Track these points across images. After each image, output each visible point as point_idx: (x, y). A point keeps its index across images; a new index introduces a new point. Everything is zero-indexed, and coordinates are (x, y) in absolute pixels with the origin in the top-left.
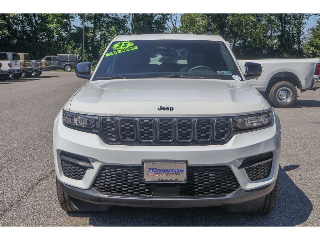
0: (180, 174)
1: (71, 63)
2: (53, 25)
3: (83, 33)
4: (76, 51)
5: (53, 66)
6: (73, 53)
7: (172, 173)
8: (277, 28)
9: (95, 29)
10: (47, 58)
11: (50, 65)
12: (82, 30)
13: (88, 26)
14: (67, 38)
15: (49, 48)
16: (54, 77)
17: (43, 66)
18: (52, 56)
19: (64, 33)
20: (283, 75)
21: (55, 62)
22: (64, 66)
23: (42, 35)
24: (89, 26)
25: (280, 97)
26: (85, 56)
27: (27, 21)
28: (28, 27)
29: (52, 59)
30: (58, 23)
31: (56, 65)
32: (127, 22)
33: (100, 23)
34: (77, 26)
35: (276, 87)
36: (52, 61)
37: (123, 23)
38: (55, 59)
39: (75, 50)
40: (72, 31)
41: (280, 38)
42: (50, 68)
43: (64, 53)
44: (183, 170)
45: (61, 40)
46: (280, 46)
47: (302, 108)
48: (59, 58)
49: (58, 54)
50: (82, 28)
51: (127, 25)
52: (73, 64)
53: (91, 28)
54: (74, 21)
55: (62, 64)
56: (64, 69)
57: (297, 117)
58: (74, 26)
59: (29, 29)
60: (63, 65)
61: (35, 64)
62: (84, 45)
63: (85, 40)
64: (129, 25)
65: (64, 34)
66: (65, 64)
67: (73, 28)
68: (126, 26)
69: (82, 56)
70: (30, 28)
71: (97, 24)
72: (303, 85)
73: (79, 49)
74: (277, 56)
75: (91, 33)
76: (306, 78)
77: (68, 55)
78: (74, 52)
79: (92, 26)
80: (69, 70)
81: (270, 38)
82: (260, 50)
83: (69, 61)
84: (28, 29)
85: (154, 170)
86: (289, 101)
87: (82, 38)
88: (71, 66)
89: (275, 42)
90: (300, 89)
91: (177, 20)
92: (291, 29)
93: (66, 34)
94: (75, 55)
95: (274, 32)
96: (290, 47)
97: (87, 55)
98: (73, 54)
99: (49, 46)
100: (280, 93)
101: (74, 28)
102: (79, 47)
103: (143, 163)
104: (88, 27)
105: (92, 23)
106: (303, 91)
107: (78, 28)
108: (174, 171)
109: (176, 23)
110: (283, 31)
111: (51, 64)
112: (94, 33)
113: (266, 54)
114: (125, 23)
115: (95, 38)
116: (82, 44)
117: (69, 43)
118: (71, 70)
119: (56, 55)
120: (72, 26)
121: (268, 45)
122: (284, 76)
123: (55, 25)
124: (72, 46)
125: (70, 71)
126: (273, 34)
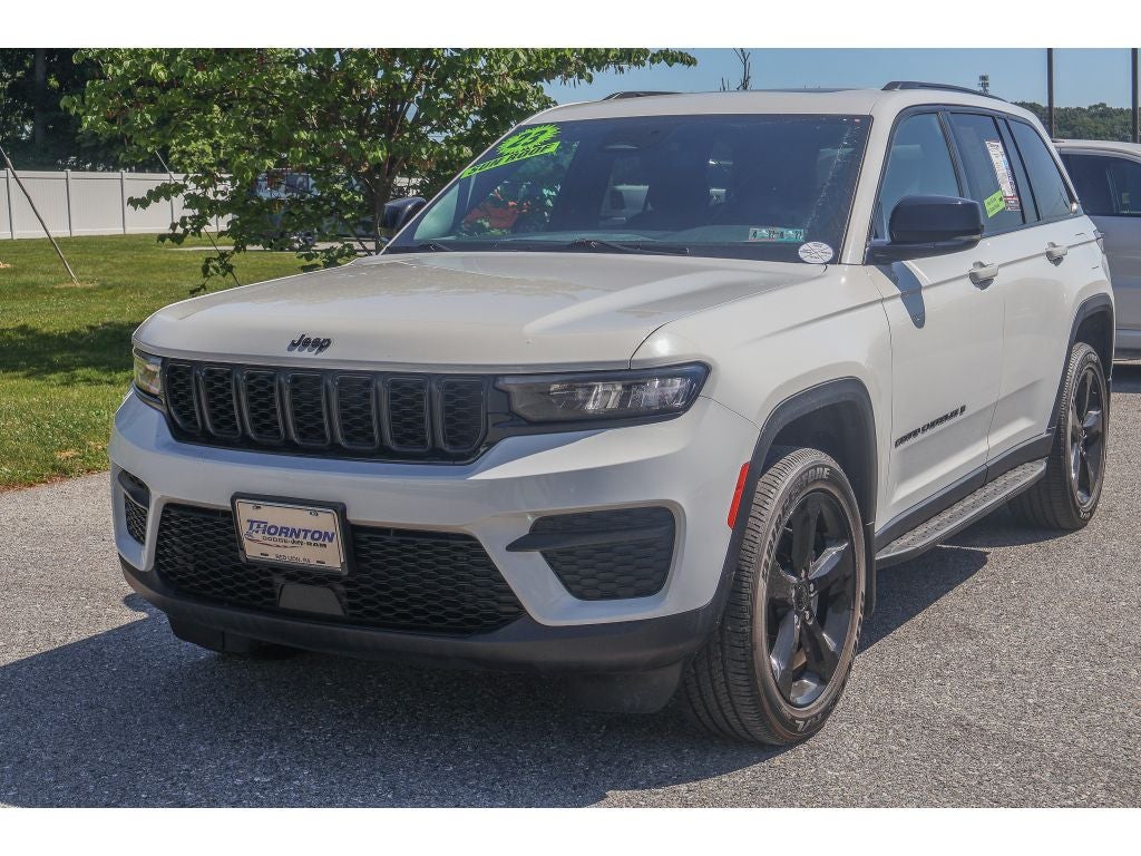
0: (325, 546)
7: (305, 541)
44: (333, 535)
85: (262, 525)
103: (233, 501)
108: (309, 535)
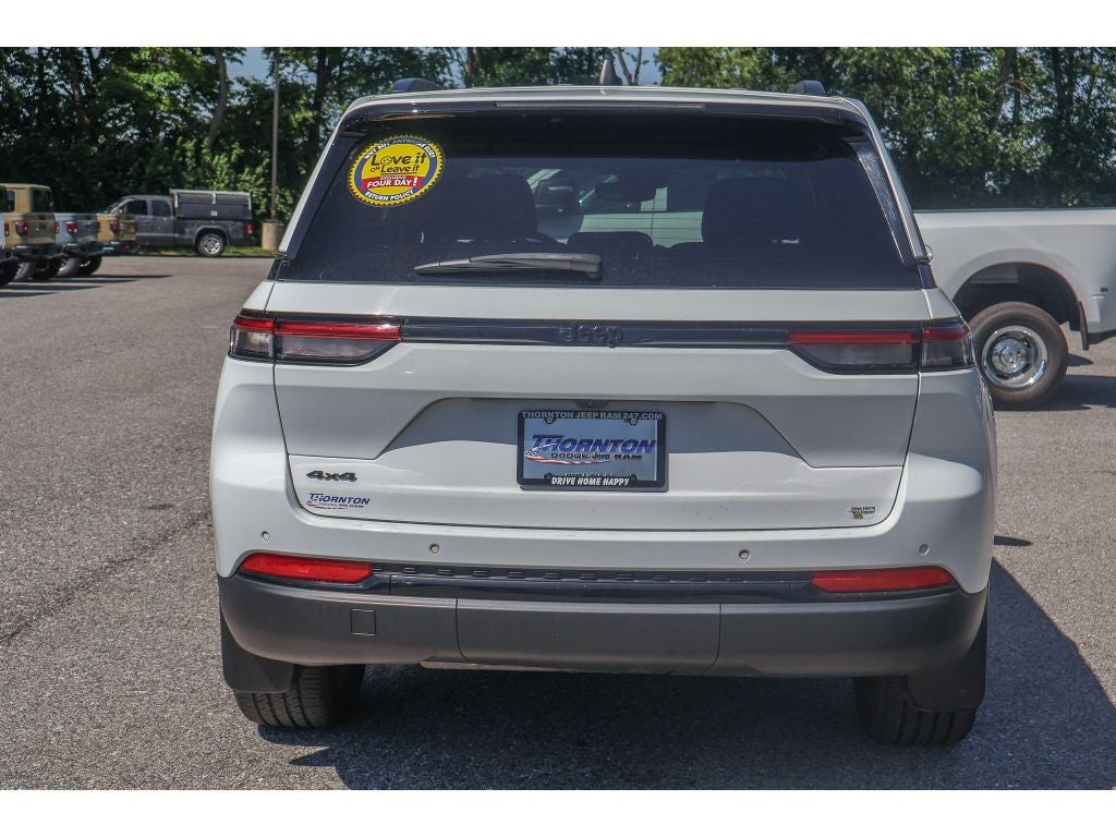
1: (224, 225)
2: (158, 76)
3: (272, 107)
4: (244, 177)
5: (154, 234)
6: (233, 186)
8: (1040, 90)
9: (321, 92)
10: (130, 203)
11: (133, 230)
12: (269, 95)
13: (295, 79)
14: (212, 128)
15: (141, 166)
16: (143, 280)
17: (106, 235)
18: (149, 199)
19: (201, 108)
20: (1012, 277)
21: (159, 218)
22: (194, 238)
23: (117, 116)
24: (300, 82)
25: (999, 366)
26: (283, 196)
27: (59, 61)
28: (62, 82)
29: (149, 208)
30: (177, 69)
31: (167, 230)
32: (446, 64)
33: (342, 69)
34: (252, 82)
35: (979, 323)
36: (151, 217)
37: (433, 68)
38: (161, 210)
39: (242, 172)
40: (235, 102)
41: (1051, 129)
42: (131, 244)
43: (197, 185)
45: (187, 136)
46: (1049, 163)
47: (1088, 412)
48: (176, 205)
49: (172, 191)
50: (272, 87)
51: (448, 77)
52: (230, 229)
53: (306, 88)
54: (241, 62)
55: (187, 230)
56: (194, 249)
57: (1057, 449)
58: (240, 80)
59: (66, 89)
60: (190, 233)
61: (69, 226)
62: (278, 157)
63: (279, 134)
64: (455, 79)
65: (204, 113)
66: (201, 228)
67: (236, 87)
68: (445, 80)
69: (270, 199)
70: (69, 87)
71: (329, 74)
72: (1093, 315)
73: (259, 170)
74: (1037, 201)
75: (308, 106)
76: (1103, 290)
77: (214, 193)
78: (237, 180)
79: (312, 79)
80: (215, 251)
81: (1012, 127)
82: (973, 177)
83: (214, 218)
84: (62, 91)
86: (1031, 381)
87: (271, 127)
88: (222, 234)
89: (1030, 148)
90: (1079, 333)
91: (643, 59)
92: (1095, 92)
93: (212, 111)
94: (242, 193)
95: (1027, 106)
96: (1090, 164)
97: (287, 193)
98: (235, 189)
99: (141, 159)
100: (999, 347)
101: (242, 88)
102: (259, 161)
104: (296, 84)
105: (310, 70)
106: (1090, 339)
107: (258, 91)
109: (637, 72)
110: (1064, 102)
111: (137, 230)
112: (317, 106)
113: (994, 190)
114: (439, 69)
115: (322, 129)
116: (269, 148)
117: (216, 148)
118: (221, 252)
119: (165, 192)
120: (235, 81)
121: (1004, 156)
122: (1016, 282)
123: (164, 74)
124: (229, 158)
125: (219, 256)
126: (1023, 112)
